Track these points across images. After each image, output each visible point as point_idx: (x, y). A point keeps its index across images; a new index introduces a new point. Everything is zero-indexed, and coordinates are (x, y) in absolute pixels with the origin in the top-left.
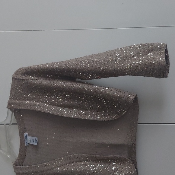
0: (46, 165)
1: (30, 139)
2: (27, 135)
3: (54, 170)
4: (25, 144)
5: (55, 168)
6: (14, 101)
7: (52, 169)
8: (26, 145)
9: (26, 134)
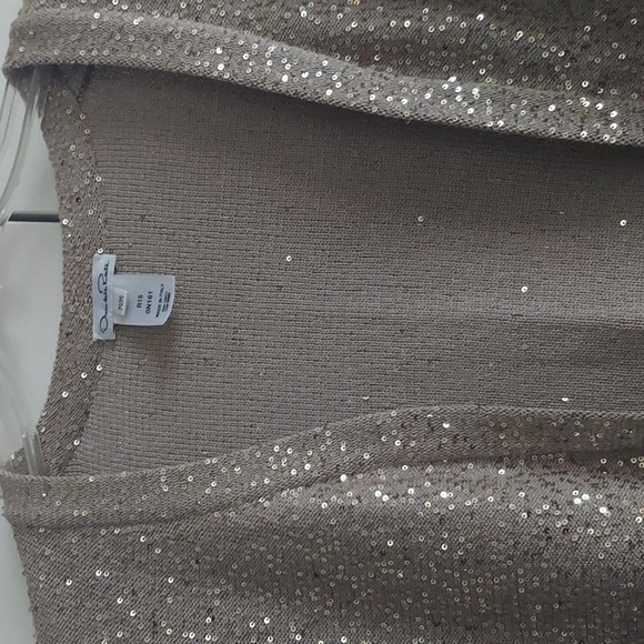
0: (214, 472)
1: (124, 293)
2: (111, 269)
3: (267, 504)
4: (95, 327)
5: (270, 494)
6: (51, 10)
7: (252, 498)
8: (96, 336)
9: (103, 261)
